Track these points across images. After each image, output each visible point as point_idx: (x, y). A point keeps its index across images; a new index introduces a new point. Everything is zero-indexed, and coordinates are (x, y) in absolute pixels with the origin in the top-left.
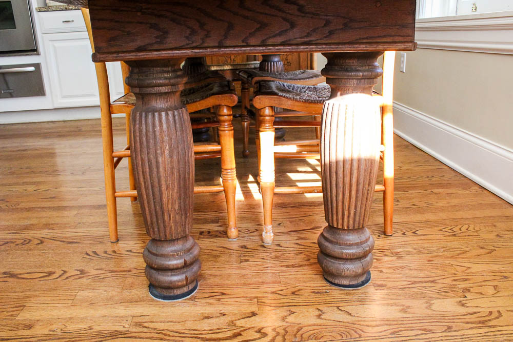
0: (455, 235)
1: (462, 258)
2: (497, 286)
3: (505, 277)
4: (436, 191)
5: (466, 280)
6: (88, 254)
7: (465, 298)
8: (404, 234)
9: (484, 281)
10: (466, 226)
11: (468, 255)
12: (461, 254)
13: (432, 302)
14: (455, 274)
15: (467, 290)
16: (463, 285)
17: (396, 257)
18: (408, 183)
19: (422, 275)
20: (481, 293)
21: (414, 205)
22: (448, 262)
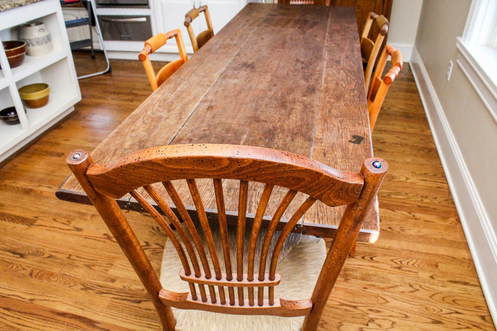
0: (399, 268)
1: (390, 292)
2: (395, 322)
3: (407, 317)
4: (418, 215)
5: (378, 311)
6: (153, 229)
7: (367, 327)
8: (363, 258)
9: (390, 316)
10: (414, 261)
11: (397, 290)
12: (392, 287)
13: (343, 324)
14: (374, 304)
15: (372, 320)
16: (372, 315)
17: (344, 279)
18: (402, 201)
19: (351, 300)
20: (380, 326)
21: (390, 228)
22: (376, 292)
